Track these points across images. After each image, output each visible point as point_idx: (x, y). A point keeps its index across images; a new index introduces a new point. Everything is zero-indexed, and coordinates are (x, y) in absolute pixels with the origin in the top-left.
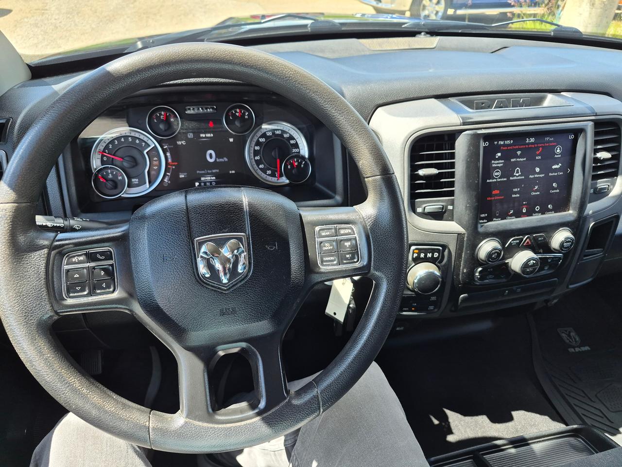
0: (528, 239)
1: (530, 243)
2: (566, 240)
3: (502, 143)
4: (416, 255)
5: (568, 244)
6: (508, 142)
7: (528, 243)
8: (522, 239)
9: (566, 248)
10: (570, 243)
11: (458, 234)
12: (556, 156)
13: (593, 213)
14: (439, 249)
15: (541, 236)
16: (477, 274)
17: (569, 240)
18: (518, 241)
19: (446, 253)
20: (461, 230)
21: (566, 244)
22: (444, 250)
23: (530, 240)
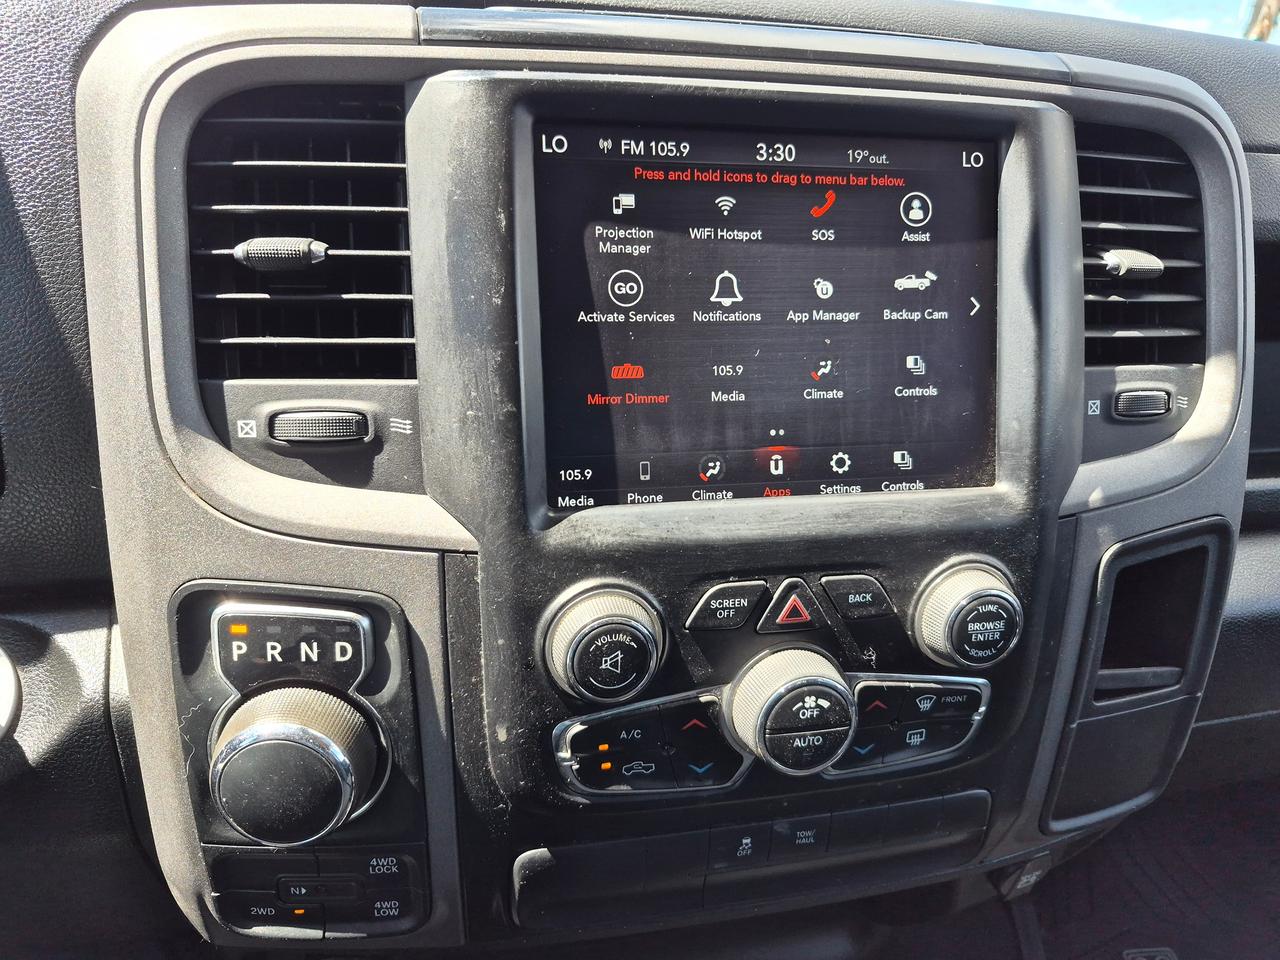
0: (794, 597)
1: (806, 615)
2: (978, 608)
3: (637, 148)
4: (239, 649)
5: (989, 626)
6: (667, 148)
7: (794, 611)
8: (766, 595)
9: (981, 645)
10: (1000, 625)
11: (443, 552)
12: (906, 236)
13: (1110, 502)
14: (353, 625)
15: (859, 588)
16: (565, 754)
17: (991, 608)
18: (745, 602)
19: (393, 643)
20: (453, 532)
21: (977, 626)
22: (379, 633)
23: (808, 603)
